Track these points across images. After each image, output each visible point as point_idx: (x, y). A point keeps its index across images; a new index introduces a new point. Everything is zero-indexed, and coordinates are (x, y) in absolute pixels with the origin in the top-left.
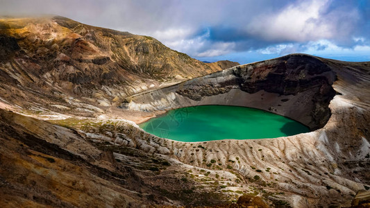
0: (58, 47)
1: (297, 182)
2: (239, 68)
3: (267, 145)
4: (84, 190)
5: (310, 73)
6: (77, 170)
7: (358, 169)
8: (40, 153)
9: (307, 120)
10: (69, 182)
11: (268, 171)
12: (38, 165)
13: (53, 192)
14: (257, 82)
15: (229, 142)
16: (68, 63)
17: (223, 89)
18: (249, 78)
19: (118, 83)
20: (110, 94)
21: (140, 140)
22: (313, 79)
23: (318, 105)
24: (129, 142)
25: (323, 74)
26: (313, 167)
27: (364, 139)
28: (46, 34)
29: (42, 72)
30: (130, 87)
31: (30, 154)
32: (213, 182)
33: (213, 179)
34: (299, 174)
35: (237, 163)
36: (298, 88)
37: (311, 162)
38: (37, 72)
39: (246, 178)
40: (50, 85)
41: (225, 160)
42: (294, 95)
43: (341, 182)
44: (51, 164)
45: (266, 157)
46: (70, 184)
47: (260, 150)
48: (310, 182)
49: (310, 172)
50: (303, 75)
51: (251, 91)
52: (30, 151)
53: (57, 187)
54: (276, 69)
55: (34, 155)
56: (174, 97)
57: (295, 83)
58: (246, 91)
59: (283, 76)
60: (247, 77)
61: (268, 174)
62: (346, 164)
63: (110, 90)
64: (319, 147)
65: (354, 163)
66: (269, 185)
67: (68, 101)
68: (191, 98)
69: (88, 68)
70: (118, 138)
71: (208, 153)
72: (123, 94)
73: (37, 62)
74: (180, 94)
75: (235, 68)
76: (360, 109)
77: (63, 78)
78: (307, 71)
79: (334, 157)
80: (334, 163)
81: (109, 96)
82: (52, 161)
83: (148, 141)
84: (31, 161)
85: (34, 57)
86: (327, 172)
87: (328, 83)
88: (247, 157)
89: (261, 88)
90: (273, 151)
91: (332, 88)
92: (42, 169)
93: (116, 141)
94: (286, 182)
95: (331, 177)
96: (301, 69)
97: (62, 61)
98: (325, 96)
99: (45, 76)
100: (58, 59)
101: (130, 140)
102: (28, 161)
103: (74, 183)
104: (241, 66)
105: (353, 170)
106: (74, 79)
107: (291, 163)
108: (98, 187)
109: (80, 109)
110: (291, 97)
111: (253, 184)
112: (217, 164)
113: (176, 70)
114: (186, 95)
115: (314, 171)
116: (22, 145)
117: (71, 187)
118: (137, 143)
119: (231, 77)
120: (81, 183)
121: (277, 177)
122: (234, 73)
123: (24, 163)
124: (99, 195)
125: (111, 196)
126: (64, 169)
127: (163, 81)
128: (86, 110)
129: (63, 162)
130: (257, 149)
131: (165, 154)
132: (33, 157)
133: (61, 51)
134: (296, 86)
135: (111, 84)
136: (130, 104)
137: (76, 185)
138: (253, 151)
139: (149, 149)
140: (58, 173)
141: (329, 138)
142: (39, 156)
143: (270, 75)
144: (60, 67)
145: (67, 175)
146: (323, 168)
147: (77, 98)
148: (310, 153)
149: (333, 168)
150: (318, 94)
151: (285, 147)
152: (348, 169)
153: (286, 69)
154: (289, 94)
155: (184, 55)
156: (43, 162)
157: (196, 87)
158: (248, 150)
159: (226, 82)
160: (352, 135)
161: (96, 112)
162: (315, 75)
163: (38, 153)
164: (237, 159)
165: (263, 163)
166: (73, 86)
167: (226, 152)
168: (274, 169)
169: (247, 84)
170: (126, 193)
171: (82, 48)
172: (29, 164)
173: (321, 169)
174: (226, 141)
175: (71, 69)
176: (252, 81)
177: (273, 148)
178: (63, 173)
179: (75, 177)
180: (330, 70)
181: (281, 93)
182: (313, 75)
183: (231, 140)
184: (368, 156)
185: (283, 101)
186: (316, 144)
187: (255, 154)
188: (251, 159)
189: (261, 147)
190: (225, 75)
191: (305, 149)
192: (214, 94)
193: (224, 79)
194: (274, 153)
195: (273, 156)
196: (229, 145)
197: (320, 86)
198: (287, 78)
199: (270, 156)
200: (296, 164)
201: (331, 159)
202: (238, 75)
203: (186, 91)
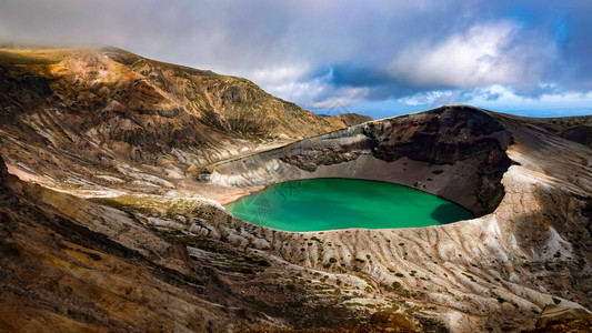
0: (109, 91)
1: (456, 292)
2: (372, 126)
3: (410, 236)
4: (143, 302)
5: (474, 133)
6: (134, 271)
7: (543, 273)
8: (80, 247)
9: (470, 202)
10: (120, 289)
11: (412, 275)
12: (76, 265)
13: (98, 305)
14: (397, 145)
15: (357, 232)
16: (123, 115)
17: (347, 154)
18: (386, 140)
19: (195, 145)
20: (184, 161)
21: (227, 229)
22: (478, 142)
23: (486, 180)
24: (210, 230)
25: (494, 135)
26: (478, 270)
27: (552, 230)
28: (92, 73)
29: (84, 127)
30: (212, 151)
31: (65, 247)
32: (333, 290)
33: (333, 287)
34: (459, 280)
35: (368, 264)
36: (457, 154)
37: (475, 263)
38: (77, 128)
39: (381, 285)
40: (96, 146)
41: (350, 258)
42: (451, 164)
43: (519, 293)
44: (96, 263)
45: (410, 255)
46: (123, 293)
47: (402, 245)
48: (474, 292)
49: (475, 277)
50: (464, 137)
51: (389, 159)
52: (65, 243)
53: (104, 296)
54: (424, 127)
55: (71, 249)
56: (277, 167)
57: (453, 148)
58: (381, 158)
59: (435, 137)
60: (383, 137)
61: (412, 280)
62: (526, 266)
63: (184, 154)
64: (487, 241)
65: (538, 264)
66: (414, 295)
67: (121, 170)
68: (300, 166)
69: (152, 123)
70: (194, 225)
71: (326, 248)
72: (202, 161)
73: (78, 113)
74: (285, 162)
75: (365, 125)
76: (546, 186)
77: (116, 136)
78: (469, 130)
79: (509, 255)
80: (509, 264)
81: (181, 163)
82: (97, 258)
83: (239, 230)
84: (66, 259)
85: (73, 105)
86: (499, 277)
87: (500, 148)
88: (383, 254)
89: (404, 154)
90: (420, 246)
91: (506, 155)
92: (82, 270)
93: (191, 229)
94: (439, 291)
95: (504, 286)
96: (464, 126)
97: (114, 112)
98: (495, 166)
99: (89, 134)
100: (108, 108)
101: (212, 228)
102: (61, 258)
103: (129, 291)
104: (375, 122)
105: (536, 275)
106: (131, 139)
107: (446, 263)
108: (164, 297)
109: (139, 182)
110: (447, 168)
111: (392, 294)
112: (338, 264)
113: (280, 127)
114: (294, 164)
115: (480, 276)
116: (53, 235)
117: (123, 297)
118: (221, 232)
119: (360, 138)
120: (138, 290)
121: (426, 284)
122: (364, 133)
123: (56, 262)
124: (165, 308)
125: (183, 310)
126: (114, 271)
127: (260, 142)
128: (148, 184)
129: (113, 260)
130: (398, 243)
131: (263, 249)
132: (68, 253)
133: (113, 97)
134: (453, 152)
135: (185, 146)
136: (212, 176)
137: (132, 293)
138: (392, 246)
139: (240, 241)
140: (105, 276)
141: (502, 229)
142: (78, 250)
143: (416, 135)
144: (110, 122)
145: (119, 280)
146: (493, 272)
147: (136, 166)
148: (475, 249)
149: (508, 272)
150: (486, 163)
151: (438, 241)
152: (529, 274)
153: (439, 127)
154: (443, 164)
155: (292, 105)
156: (83, 259)
157: (310, 152)
158: (383, 244)
159: (353, 144)
160: (535, 223)
161: (163, 186)
162: (482, 136)
163: (76, 246)
164: (368, 257)
165: (405, 263)
166: (130, 149)
167: (352, 247)
168: (421, 273)
169: (383, 147)
170: (206, 306)
171: (143, 93)
172: (63, 263)
174: (352, 230)
175: (127, 124)
176: (390, 143)
177: (421, 242)
178: (113, 277)
179: (130, 282)
180: (503, 129)
181: (433, 162)
182: (478, 135)
183: (360, 229)
184: (558, 255)
185: (436, 173)
186: (482, 236)
187: (394, 250)
188: (388, 257)
189: (403, 240)
190: (350, 135)
191: (466, 244)
192: (335, 162)
193: (349, 141)
194: (422, 249)
195: (420, 254)
196: (356, 236)
197: (489, 153)
198: (441, 140)
199: (416, 253)
200: (453, 266)
201: (505, 258)
202: (371, 135)
203: (295, 157)
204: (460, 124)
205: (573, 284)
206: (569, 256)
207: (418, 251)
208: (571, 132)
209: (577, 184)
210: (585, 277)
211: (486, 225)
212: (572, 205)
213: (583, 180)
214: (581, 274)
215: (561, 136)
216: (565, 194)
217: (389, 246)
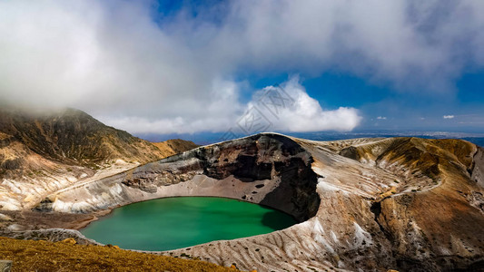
2: (204, 150)
3: (262, 242)
5: (284, 154)
7: (359, 258)
9: (290, 209)
14: (225, 166)
15: (219, 244)
17: (184, 175)
18: (216, 162)
19: (30, 175)
20: (19, 191)
22: (288, 161)
23: (299, 190)
25: (298, 155)
26: (316, 263)
27: (356, 224)
30: (49, 179)
36: (273, 171)
37: (313, 257)
42: (270, 179)
45: (266, 258)
47: (257, 250)
49: (317, 269)
50: (278, 157)
51: (219, 177)
54: (246, 150)
56: (119, 190)
57: (270, 166)
58: (213, 177)
59: (256, 158)
60: (213, 159)
62: (346, 254)
63: (18, 184)
64: (317, 238)
65: (353, 251)
68: (143, 188)
72: (39, 190)
74: (128, 185)
75: (198, 149)
76: (346, 193)
78: (280, 152)
79: (334, 247)
80: (336, 255)
81: (16, 194)
86: (332, 266)
87: (305, 165)
88: (245, 260)
89: (231, 173)
91: (312, 171)
96: (275, 149)
98: (304, 179)
104: (206, 147)
105: (354, 260)
107: (294, 261)
110: (266, 182)
113: (116, 153)
114: (137, 187)
115: (320, 267)
119: (193, 161)
122: (196, 155)
127: (98, 168)
130: (254, 249)
134: (271, 169)
135: (19, 177)
136: (54, 205)
138: (250, 252)
141: (324, 227)
143: (240, 158)
146: (327, 263)
148: (310, 246)
149: (336, 261)
150: (296, 177)
151: (283, 243)
152: (350, 260)
153: (257, 150)
154: (264, 179)
155: (124, 133)
157: (150, 175)
158: (243, 252)
159: (188, 167)
160: (344, 221)
162: (290, 157)
165: (265, 266)
167: (218, 258)
169: (215, 168)
173: (324, 264)
174: (215, 243)
176: (220, 164)
177: (271, 246)
180: (303, 150)
181: (255, 179)
182: (287, 156)
183: (221, 241)
184: (364, 243)
185: (258, 187)
186: (312, 235)
187: (253, 256)
188: (250, 262)
189: (258, 247)
190: (186, 159)
191: (304, 243)
192: (173, 183)
193: (185, 163)
194: (274, 252)
195: (273, 256)
196: (219, 248)
197: (297, 169)
198: (260, 160)
199: (269, 256)
200: (299, 262)
201: (332, 250)
202: (203, 159)
203: (136, 181)
204: (273, 147)
205: (378, 263)
206: (371, 242)
207: (272, 254)
208: (346, 151)
209: (362, 189)
210: (383, 257)
211: (313, 226)
212: (364, 205)
213: (365, 186)
214: (381, 255)
215: (340, 154)
216: (358, 197)
217: (248, 253)
